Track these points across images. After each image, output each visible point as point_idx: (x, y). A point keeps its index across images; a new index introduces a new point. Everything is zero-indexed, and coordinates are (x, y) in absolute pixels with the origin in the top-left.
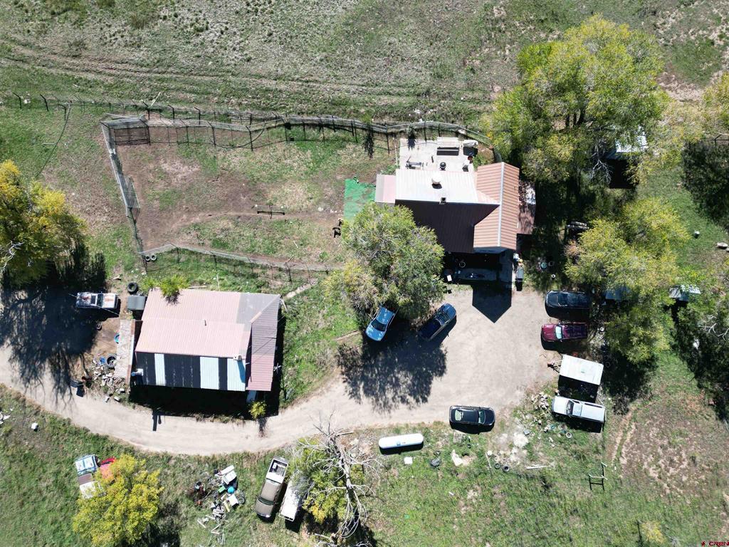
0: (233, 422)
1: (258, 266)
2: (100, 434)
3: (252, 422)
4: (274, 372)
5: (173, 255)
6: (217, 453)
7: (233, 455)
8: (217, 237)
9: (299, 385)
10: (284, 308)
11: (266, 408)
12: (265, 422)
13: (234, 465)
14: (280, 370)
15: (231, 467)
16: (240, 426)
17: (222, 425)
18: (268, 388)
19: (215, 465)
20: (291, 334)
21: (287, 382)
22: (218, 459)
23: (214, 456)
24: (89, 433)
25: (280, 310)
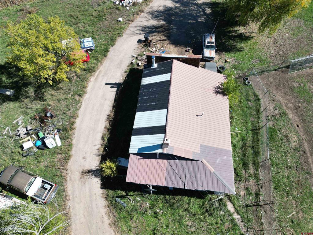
0: (102, 145)
1: (257, 170)
2: (109, 53)
3: (98, 163)
4: (145, 186)
5: (253, 97)
6: (76, 131)
7: (70, 145)
8: (278, 132)
9: (129, 216)
10: (215, 198)
11: (109, 176)
12: (96, 176)
13: (61, 146)
14: (149, 192)
15: (59, 143)
16: (96, 152)
17: (100, 135)
18: (129, 179)
19: (65, 130)
20: (186, 206)
21: (134, 200)
22: (70, 132)
23: (74, 129)
24: (111, 47)
25: (212, 193)
